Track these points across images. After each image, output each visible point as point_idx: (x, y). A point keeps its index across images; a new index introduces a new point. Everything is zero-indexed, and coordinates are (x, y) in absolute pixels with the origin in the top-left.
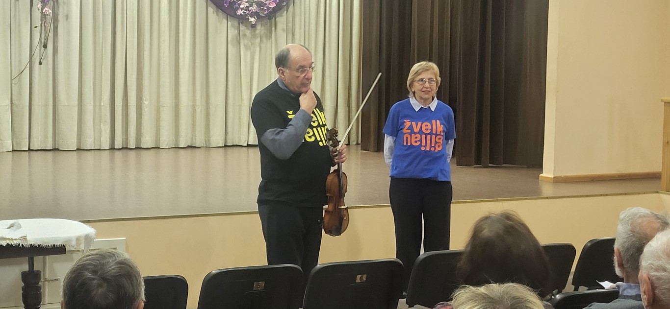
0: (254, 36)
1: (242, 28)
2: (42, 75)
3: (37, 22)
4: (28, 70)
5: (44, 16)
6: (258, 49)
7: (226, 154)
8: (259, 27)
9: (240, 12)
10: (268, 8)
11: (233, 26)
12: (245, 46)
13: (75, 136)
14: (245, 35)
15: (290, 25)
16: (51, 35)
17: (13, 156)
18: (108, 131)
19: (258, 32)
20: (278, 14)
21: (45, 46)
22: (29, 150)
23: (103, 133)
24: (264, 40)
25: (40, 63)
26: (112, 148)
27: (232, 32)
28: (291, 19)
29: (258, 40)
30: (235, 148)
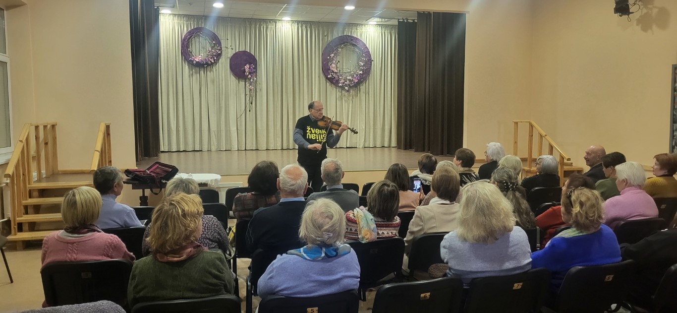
0: (349, 96)
1: (343, 92)
2: (250, 116)
3: (248, 93)
4: (244, 114)
5: (250, 90)
6: (351, 102)
7: (336, 151)
8: (352, 91)
9: (340, 85)
10: (354, 82)
11: (338, 91)
12: (345, 101)
13: (265, 143)
14: (345, 95)
15: (367, 90)
16: (254, 98)
17: (238, 152)
18: (280, 141)
19: (351, 94)
20: (361, 85)
21: (252, 103)
22: (245, 150)
23: (278, 142)
24: (354, 97)
25: (250, 111)
26: (282, 149)
27: (339, 94)
28: (367, 87)
29: (351, 97)
30: (341, 149)
